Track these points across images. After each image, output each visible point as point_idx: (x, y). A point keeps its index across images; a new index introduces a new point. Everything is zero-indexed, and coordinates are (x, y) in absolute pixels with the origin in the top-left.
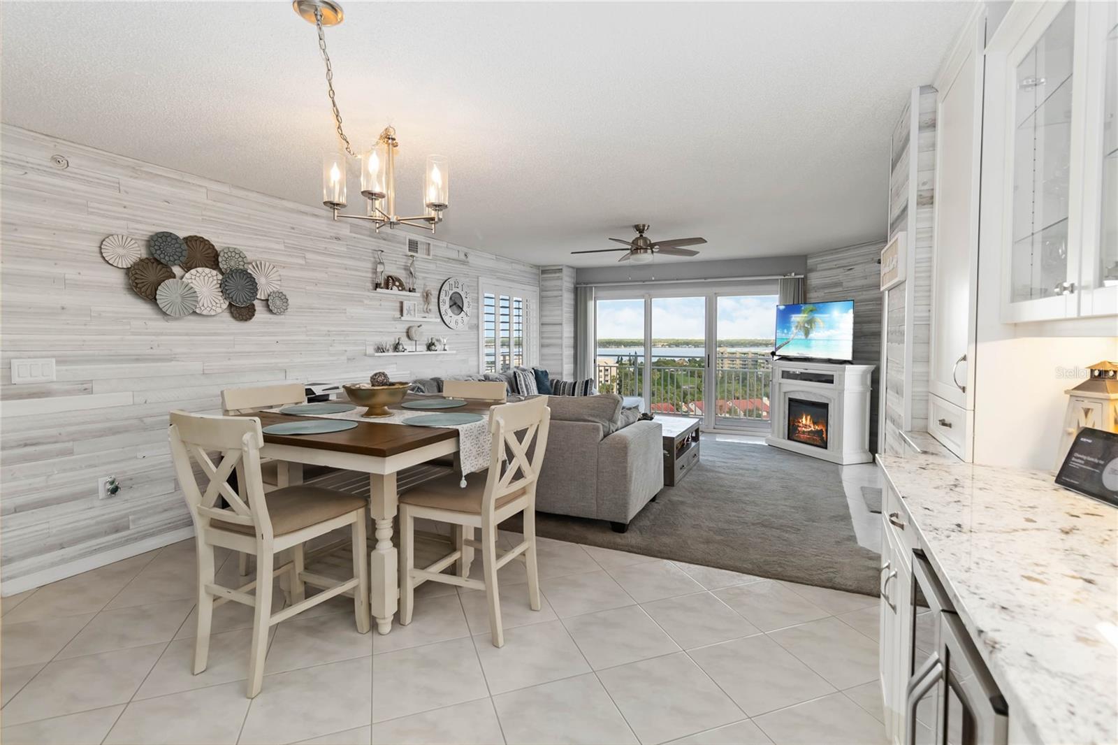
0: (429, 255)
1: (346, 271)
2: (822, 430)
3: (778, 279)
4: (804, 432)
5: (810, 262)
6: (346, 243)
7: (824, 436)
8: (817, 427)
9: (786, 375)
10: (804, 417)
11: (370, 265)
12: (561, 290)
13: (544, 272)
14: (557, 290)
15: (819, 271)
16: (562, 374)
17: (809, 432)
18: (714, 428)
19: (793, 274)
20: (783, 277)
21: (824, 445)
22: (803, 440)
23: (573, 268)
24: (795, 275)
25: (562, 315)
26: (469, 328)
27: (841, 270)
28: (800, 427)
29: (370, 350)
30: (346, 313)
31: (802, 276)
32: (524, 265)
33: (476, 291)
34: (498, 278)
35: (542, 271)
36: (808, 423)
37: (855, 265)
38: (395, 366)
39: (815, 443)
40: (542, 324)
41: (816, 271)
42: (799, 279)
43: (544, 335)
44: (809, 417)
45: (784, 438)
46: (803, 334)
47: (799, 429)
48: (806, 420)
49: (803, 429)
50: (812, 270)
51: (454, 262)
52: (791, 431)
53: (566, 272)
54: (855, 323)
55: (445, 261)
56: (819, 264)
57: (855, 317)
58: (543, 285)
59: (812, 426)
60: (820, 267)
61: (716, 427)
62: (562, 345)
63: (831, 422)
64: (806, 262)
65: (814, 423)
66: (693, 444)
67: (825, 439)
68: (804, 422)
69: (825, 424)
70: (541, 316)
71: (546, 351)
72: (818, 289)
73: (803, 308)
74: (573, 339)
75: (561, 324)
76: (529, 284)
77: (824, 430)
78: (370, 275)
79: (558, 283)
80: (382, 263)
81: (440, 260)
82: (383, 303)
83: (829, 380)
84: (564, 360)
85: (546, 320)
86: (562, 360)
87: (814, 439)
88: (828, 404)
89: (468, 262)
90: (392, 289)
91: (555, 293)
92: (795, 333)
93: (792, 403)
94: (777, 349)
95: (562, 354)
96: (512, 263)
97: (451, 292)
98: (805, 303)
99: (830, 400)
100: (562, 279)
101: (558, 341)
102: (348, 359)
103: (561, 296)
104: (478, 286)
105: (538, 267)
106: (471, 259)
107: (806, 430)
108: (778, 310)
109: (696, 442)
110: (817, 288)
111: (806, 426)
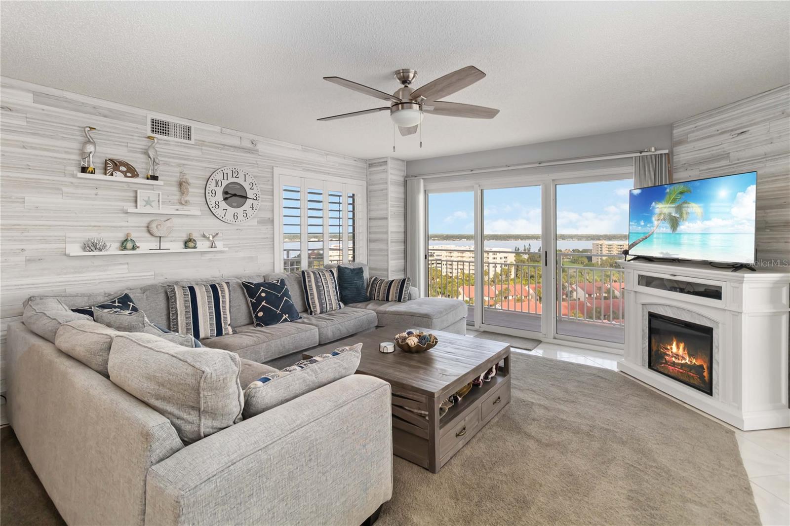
0: (189, 138)
1: (24, 150)
2: (701, 367)
3: (632, 157)
4: (674, 364)
5: (676, 132)
6: (25, 115)
7: (706, 374)
8: (694, 361)
9: (647, 281)
10: (675, 343)
11: (76, 146)
12: (386, 183)
13: (371, 165)
14: (382, 184)
15: (691, 142)
16: (387, 270)
17: (682, 365)
18: (555, 338)
19: (653, 149)
20: (639, 154)
21: (707, 388)
22: (672, 375)
23: (403, 161)
24: (656, 150)
25: (387, 209)
26: (258, 222)
27: (726, 136)
28: (668, 355)
29: (75, 250)
30: (24, 202)
31: (667, 151)
32: (344, 158)
33: (270, 183)
34: (304, 169)
35: (369, 164)
36: (681, 352)
37: (751, 125)
38: (126, 266)
39: (692, 381)
40: (370, 219)
41: (688, 142)
42: (661, 154)
43: (371, 230)
44: (682, 346)
45: (643, 365)
46: (668, 225)
47: (667, 358)
48: (678, 347)
49: (674, 359)
50: (680, 143)
51: (232, 149)
52: (653, 358)
53: (390, 164)
54: (758, 208)
55: (218, 148)
56: (690, 133)
57: (758, 199)
58: (370, 179)
59: (688, 359)
60: (692, 137)
61: (557, 336)
62: (387, 240)
63: (718, 356)
64: (672, 134)
65: (690, 355)
66: (500, 380)
67: (707, 378)
68: (674, 349)
69: (707, 359)
70: (369, 211)
71: (373, 246)
72: (690, 165)
73: (668, 190)
74: (403, 234)
75: (387, 219)
76: (351, 177)
77: (705, 367)
78: (76, 157)
79: (383, 176)
80: (94, 144)
81: (207, 146)
82: (99, 192)
83: (715, 293)
84: (390, 256)
85: (374, 214)
86: (387, 255)
87: (689, 376)
88: (712, 329)
89: (257, 151)
90: (112, 175)
91: (382, 186)
92: (658, 226)
93: (654, 321)
94: (631, 246)
95: (387, 250)
96: (328, 154)
97: (225, 183)
98: (671, 184)
99: (717, 323)
100: (387, 171)
101: (384, 236)
102: (28, 261)
103: (387, 189)
104: (273, 177)
105: (365, 161)
106: (260, 147)
107: (677, 361)
108: (631, 195)
109: (504, 376)
110: (688, 166)
111: (677, 356)
